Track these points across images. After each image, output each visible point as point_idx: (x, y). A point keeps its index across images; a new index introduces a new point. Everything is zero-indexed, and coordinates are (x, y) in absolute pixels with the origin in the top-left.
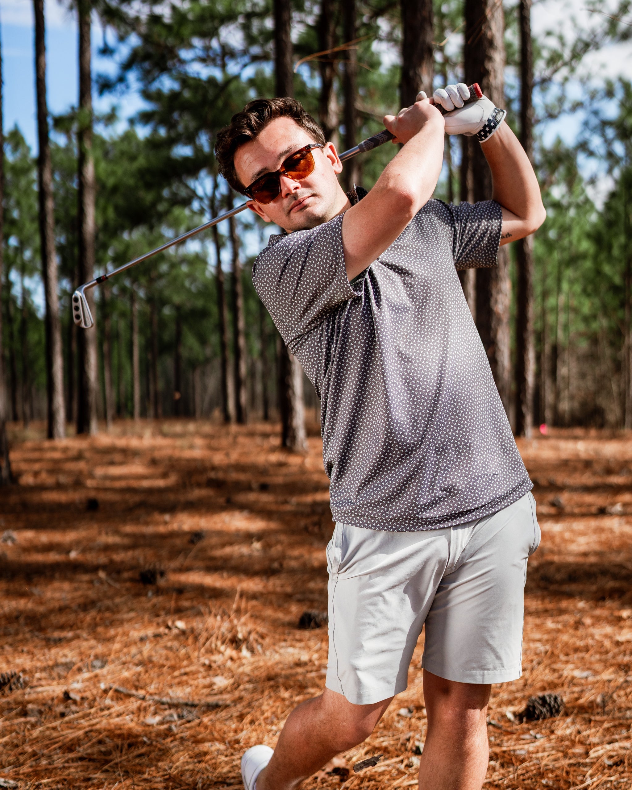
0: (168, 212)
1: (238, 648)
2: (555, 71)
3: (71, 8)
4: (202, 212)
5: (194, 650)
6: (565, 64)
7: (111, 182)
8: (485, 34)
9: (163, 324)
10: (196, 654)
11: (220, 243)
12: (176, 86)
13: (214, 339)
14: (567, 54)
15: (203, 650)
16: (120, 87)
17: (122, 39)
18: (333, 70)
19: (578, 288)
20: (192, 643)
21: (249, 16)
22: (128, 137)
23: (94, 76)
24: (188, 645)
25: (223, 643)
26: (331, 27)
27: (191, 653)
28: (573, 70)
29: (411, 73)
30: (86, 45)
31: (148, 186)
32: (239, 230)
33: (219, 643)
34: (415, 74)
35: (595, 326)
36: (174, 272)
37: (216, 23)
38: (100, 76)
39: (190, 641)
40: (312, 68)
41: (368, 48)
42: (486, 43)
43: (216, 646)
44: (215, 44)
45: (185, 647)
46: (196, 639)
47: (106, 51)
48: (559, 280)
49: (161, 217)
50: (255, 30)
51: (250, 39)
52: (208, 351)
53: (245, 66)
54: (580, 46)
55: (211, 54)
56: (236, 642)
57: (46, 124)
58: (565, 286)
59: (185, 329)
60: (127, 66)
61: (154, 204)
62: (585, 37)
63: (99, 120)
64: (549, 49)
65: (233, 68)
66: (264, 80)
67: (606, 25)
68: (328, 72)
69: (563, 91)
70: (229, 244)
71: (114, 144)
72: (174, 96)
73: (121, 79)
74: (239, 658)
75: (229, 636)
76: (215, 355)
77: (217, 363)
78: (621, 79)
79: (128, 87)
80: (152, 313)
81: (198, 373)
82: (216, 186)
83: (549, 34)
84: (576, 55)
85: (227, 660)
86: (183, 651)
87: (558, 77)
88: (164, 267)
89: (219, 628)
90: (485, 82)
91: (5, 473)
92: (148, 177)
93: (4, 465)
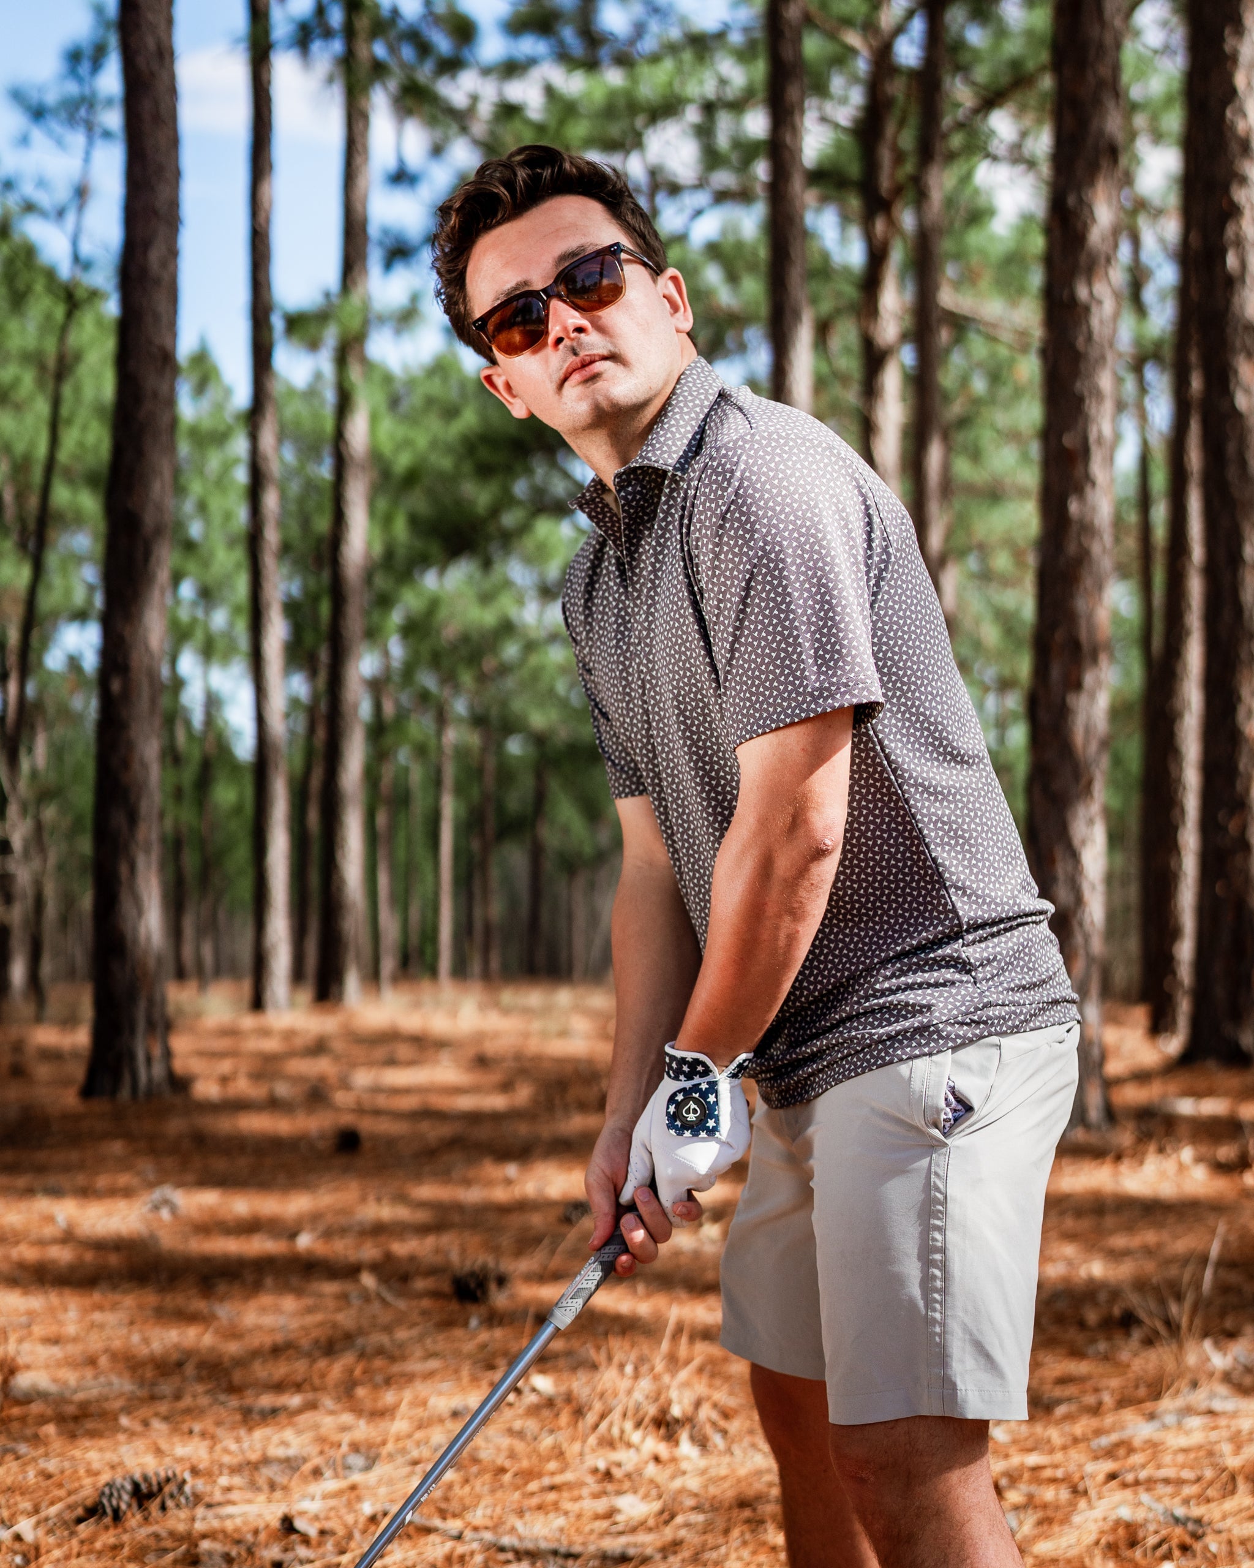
0: (524, 529)
1: (671, 1437)
3: (330, 80)
5: (573, 1439)
7: (403, 462)
8: (1232, 128)
9: (505, 774)
10: (576, 1447)
15: (592, 1440)
17: (437, 151)
18: (892, 224)
20: (569, 1425)
21: (709, 108)
22: (441, 366)
23: (374, 231)
24: (560, 1429)
25: (638, 1425)
26: (890, 129)
27: (565, 1446)
29: (1071, 201)
30: (358, 160)
31: (484, 471)
33: (629, 1425)
34: (1081, 201)
36: (534, 660)
37: (640, 121)
38: (386, 232)
39: (564, 1418)
40: (845, 219)
41: (967, 178)
42: (1234, 147)
43: (622, 1432)
45: (552, 1431)
46: (579, 1413)
47: (402, 177)
49: (508, 539)
50: (723, 140)
51: (712, 158)
52: (604, 837)
53: (698, 213)
56: (668, 1425)
57: (269, 328)
59: (554, 785)
61: (495, 511)
63: (382, 320)
66: (739, 245)
68: (880, 226)
71: (411, 383)
74: (674, 1460)
75: (652, 1410)
80: (484, 750)
81: (581, 881)
85: (647, 1463)
86: (547, 1441)
88: (511, 651)
89: (629, 1392)
90: (1230, 231)
91: (158, 1070)
92: (484, 453)
93: (157, 1051)
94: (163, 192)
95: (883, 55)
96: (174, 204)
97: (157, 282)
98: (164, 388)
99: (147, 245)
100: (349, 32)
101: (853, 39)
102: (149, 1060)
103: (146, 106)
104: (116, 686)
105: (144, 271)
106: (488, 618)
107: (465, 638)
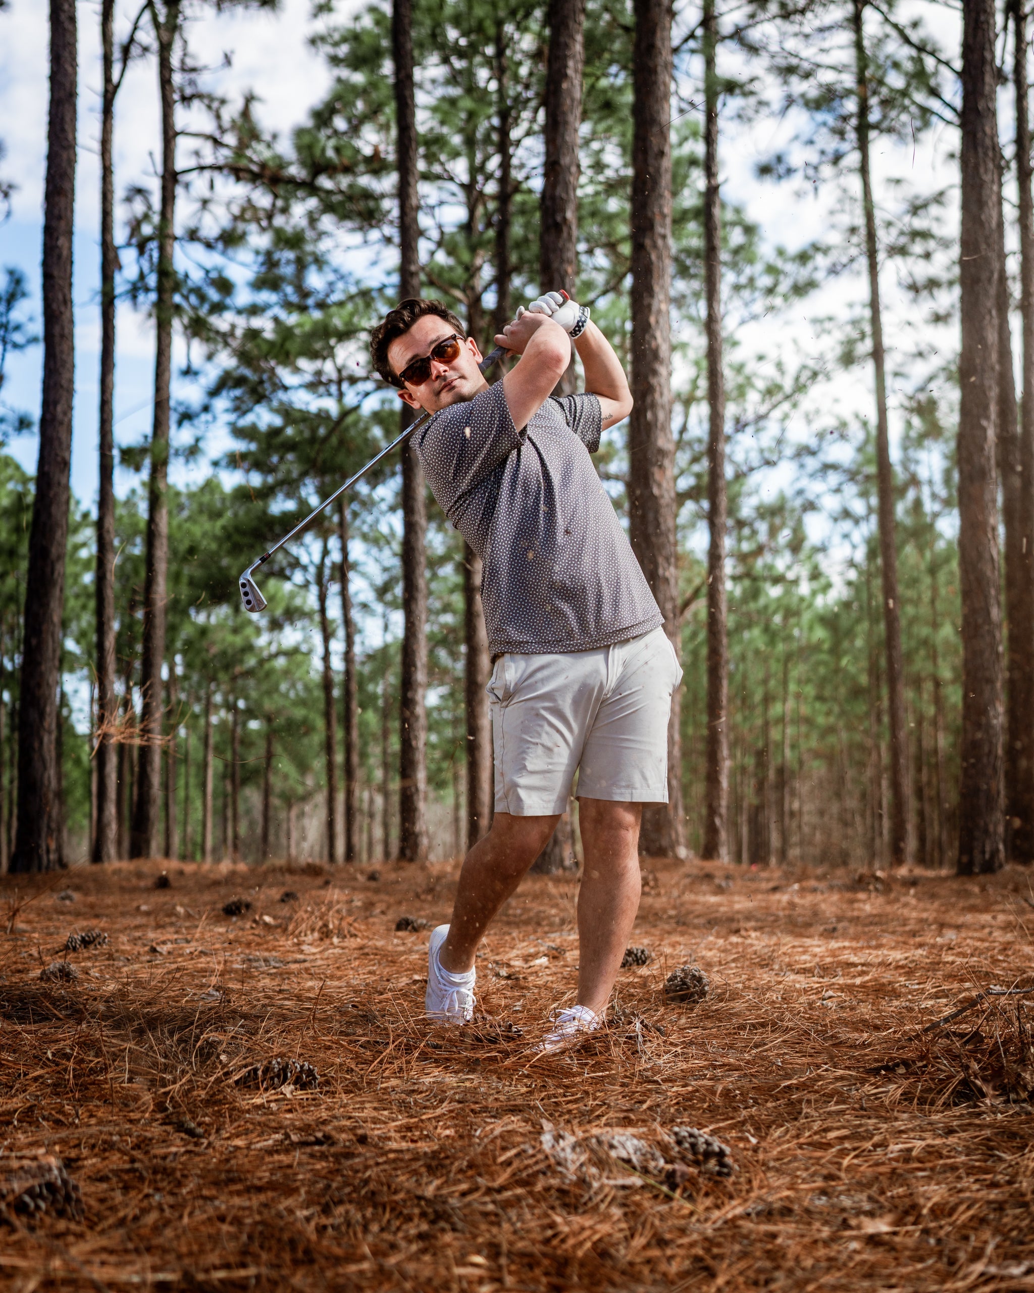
2: (775, 406)
3: (150, 315)
4: (306, 586)
5: (283, 937)
6: (787, 397)
7: (185, 543)
8: (650, 345)
9: (247, 742)
11: (330, 630)
12: (277, 421)
13: (318, 764)
14: (788, 384)
15: (292, 937)
16: (204, 417)
17: (210, 357)
19: (810, 690)
20: (281, 932)
22: (210, 486)
23: (172, 403)
24: (277, 933)
25: (313, 930)
28: (795, 405)
30: (165, 363)
31: (236, 550)
32: (356, 615)
33: (309, 931)
35: (832, 739)
36: (267, 666)
37: (332, 342)
38: (180, 403)
42: (650, 355)
43: (306, 934)
44: (329, 368)
45: (273, 934)
47: (188, 372)
48: (785, 683)
52: (310, 781)
53: (367, 394)
54: (806, 374)
55: (324, 379)
56: (327, 932)
57: (111, 458)
58: (792, 687)
59: (278, 748)
60: (214, 392)
62: (811, 363)
63: (177, 453)
64: (764, 378)
65: (351, 399)
67: (839, 351)
69: (783, 431)
70: (341, 633)
71: (191, 496)
72: (274, 432)
73: (206, 409)
75: (320, 924)
76: (318, 787)
77: (321, 798)
78: (857, 416)
79: (215, 418)
80: (235, 723)
81: (294, 812)
82: (326, 552)
83: (761, 358)
84: (800, 388)
85: (316, 941)
87: (776, 414)
88: (251, 662)
90: (649, 400)
91: (53, 857)
92: (237, 538)
93: (53, 846)
94: (66, 375)
95: (475, 302)
96: (71, 381)
97: (61, 423)
98: (63, 481)
99: (56, 403)
100: (160, 289)
101: (458, 294)
102: (48, 851)
103: (57, 330)
104: (34, 642)
105: (54, 418)
106: (238, 640)
107: (224, 653)
